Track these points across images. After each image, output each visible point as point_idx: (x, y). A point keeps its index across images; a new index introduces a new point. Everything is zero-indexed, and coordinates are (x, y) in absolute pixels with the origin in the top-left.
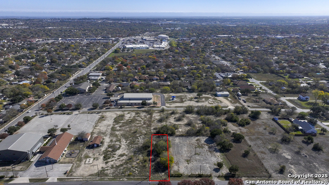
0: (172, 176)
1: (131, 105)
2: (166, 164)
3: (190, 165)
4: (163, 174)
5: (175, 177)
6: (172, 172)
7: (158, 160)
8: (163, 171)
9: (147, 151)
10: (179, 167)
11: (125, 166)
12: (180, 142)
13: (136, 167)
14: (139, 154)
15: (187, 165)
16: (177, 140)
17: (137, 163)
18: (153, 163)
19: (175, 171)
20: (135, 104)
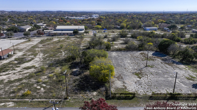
0: (113, 98)
1: (64, 34)
2: (101, 77)
3: (144, 80)
4: (95, 93)
5: (119, 98)
6: (113, 90)
7: (87, 73)
8: (95, 89)
9: (70, 63)
10: (124, 82)
11: (24, 81)
12: (118, 55)
13: (44, 83)
14: (57, 67)
15: (138, 79)
16: (114, 54)
17: (49, 77)
18: (78, 77)
19: (117, 89)
20: (67, 34)
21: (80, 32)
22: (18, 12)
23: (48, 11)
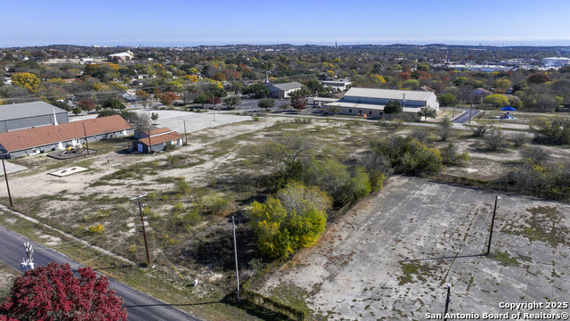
1: (359, 112)
4: (217, 276)
10: (331, 277)
16: (427, 190)
17: (175, 210)
20: (370, 112)
21: (405, 109)
22: (318, 47)
23: (401, 45)
